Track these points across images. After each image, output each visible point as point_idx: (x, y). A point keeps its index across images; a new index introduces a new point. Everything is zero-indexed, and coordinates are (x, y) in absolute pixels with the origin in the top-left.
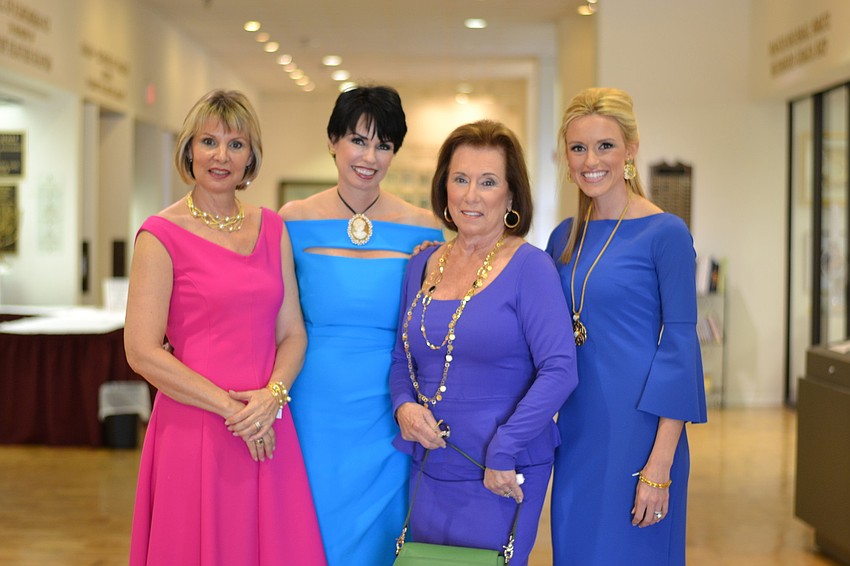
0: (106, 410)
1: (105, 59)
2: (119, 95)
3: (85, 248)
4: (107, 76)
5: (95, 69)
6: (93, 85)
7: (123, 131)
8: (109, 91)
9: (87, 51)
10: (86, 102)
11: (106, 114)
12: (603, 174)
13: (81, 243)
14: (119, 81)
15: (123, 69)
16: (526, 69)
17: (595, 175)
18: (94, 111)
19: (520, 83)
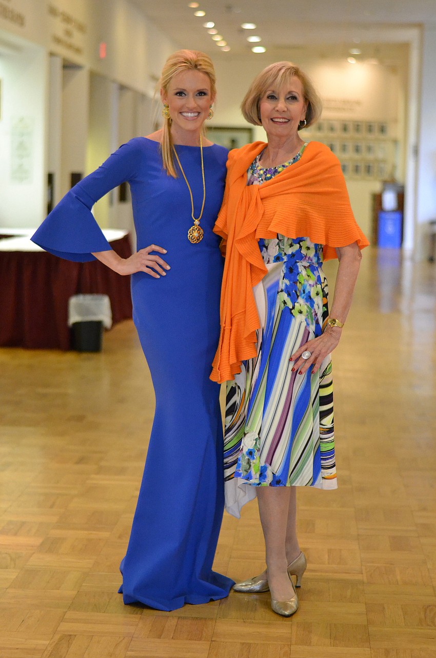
0: (74, 318)
1: (67, 19)
2: (78, 51)
3: (50, 178)
4: (68, 33)
5: (59, 27)
6: (58, 40)
7: (81, 80)
8: (70, 47)
9: (53, 11)
10: (52, 54)
11: (68, 66)
12: (196, 114)
13: (48, 173)
14: (78, 39)
15: (81, 28)
16: (411, 35)
17: (189, 115)
18: (58, 63)
19: (404, 47)
